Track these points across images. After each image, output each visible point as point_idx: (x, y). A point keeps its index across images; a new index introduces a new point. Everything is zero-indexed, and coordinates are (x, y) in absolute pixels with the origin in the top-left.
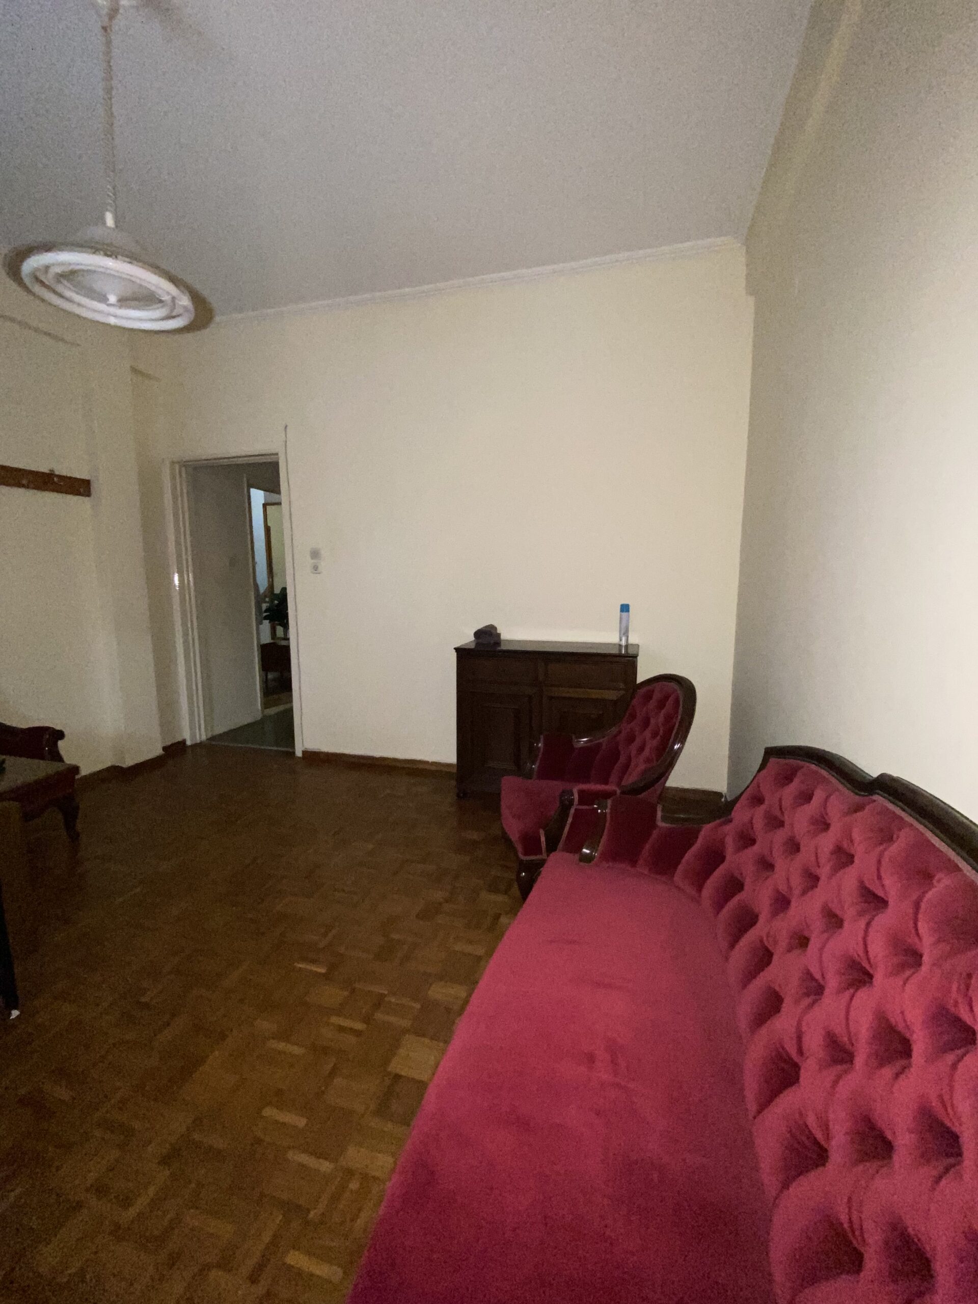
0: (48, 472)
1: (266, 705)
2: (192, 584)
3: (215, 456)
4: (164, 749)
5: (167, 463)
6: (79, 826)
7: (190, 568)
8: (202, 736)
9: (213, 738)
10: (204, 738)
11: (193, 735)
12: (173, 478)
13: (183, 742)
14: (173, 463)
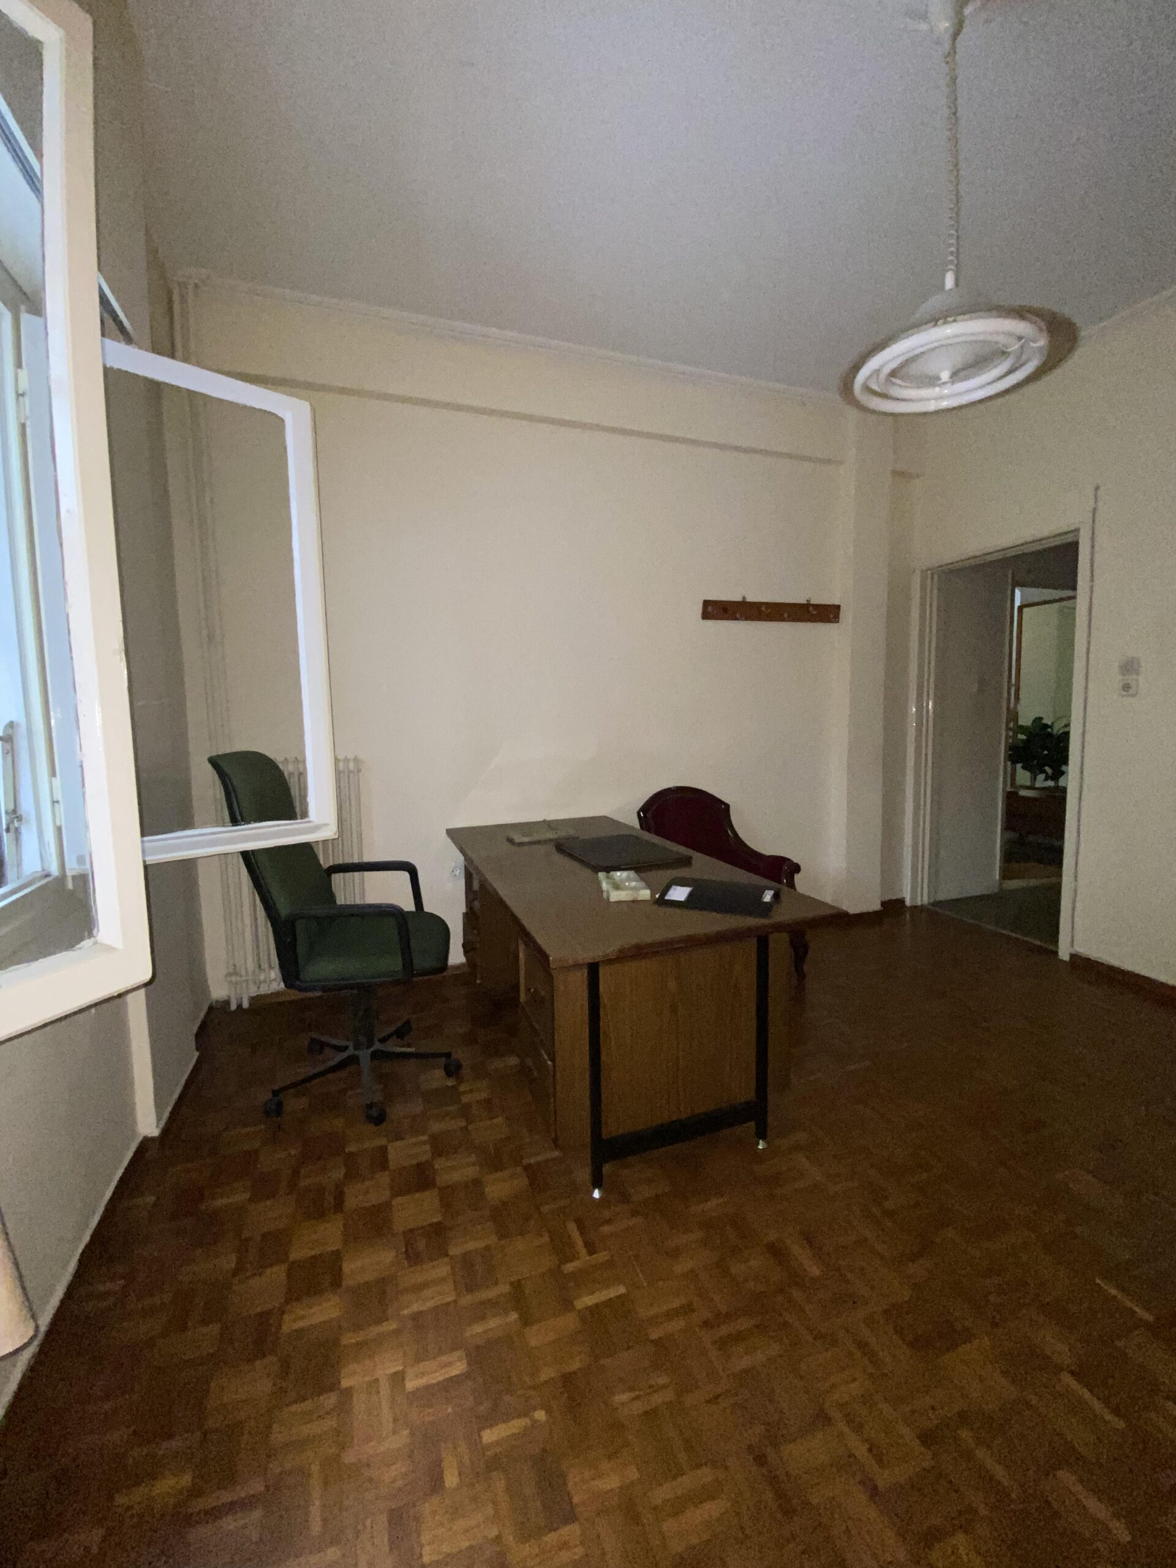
0: (805, 602)
1: (1006, 875)
2: (931, 713)
3: (985, 551)
4: (883, 904)
5: (918, 572)
6: (806, 968)
7: (932, 695)
8: (923, 899)
9: (937, 904)
10: (926, 901)
11: (914, 897)
12: (923, 587)
13: (901, 902)
14: (923, 572)
